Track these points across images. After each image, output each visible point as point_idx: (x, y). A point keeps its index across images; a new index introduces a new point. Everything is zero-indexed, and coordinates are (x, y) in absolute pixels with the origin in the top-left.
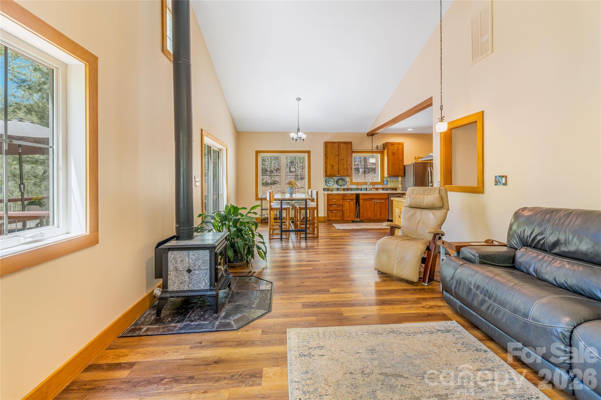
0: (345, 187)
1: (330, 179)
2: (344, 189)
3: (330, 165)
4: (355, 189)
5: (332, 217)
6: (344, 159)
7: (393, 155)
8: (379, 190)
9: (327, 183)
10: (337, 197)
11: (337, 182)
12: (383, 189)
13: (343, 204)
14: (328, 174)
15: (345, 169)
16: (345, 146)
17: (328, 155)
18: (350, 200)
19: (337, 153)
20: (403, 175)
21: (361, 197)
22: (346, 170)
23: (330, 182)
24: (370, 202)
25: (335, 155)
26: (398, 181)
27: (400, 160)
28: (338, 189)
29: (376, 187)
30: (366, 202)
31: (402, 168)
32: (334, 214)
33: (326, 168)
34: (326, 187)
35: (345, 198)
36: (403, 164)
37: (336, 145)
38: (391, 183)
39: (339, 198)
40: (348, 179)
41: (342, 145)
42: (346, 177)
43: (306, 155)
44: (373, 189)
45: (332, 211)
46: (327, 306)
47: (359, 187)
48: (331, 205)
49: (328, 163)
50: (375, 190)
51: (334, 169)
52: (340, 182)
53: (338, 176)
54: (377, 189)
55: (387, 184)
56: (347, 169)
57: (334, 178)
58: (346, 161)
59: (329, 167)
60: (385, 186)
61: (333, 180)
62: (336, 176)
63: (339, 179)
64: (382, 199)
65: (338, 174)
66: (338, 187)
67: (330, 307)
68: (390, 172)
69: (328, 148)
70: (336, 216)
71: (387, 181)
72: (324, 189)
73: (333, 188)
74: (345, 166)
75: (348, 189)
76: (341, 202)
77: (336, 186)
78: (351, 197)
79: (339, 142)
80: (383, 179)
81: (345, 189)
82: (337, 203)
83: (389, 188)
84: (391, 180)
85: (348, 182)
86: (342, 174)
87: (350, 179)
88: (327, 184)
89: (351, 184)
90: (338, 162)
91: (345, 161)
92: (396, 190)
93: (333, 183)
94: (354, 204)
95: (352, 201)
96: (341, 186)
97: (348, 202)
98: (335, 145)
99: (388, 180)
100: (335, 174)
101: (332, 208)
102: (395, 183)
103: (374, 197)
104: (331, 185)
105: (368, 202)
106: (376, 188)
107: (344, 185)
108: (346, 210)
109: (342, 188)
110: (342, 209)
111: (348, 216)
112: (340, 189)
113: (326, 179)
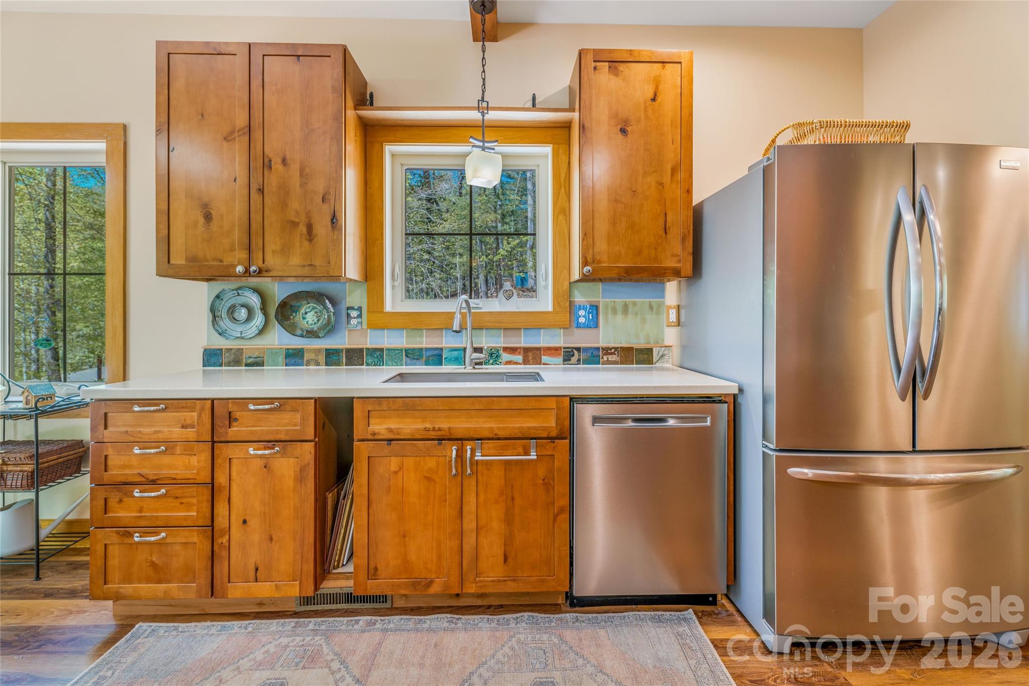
0: (342, 341)
1: (238, 296)
2: (332, 357)
3: (189, 195)
7: (623, 131)
8: (545, 359)
9: (224, 315)
11: (285, 315)
12: (568, 355)
13: (220, 478)
15: (295, 224)
16: (297, 68)
17: (178, 133)
18: (273, 443)
19: (240, 120)
20: (687, 268)
22: (303, 229)
23: (241, 314)
24: (431, 463)
25: (225, 129)
26: (656, 309)
27: (669, 167)
28: (294, 357)
29: (524, 341)
30: (394, 463)
31: (679, 220)
32: (141, 556)
34: (220, 343)
35: (235, 433)
36: (689, 191)
37: (236, 62)
38: (620, 317)
39: (189, 433)
40: (356, 295)
41: (275, 66)
44: (505, 357)
47: (425, 341)
49: (179, 183)
50: (519, 358)
51: (214, 224)
52: (309, 316)
54: (532, 355)
55: (597, 326)
56: (310, 227)
58: (303, 172)
59: (184, 212)
60: (582, 339)
61: (256, 302)
63: (296, 297)
64: (524, 438)
65: (244, 255)
66: (296, 342)
68: (601, 246)
69: (179, 85)
71: (595, 308)
73: (262, 350)
74: (295, 204)
75: (355, 357)
76: (200, 463)
77: (278, 337)
80: (570, 293)
81: (337, 352)
82: (165, 472)
83: (607, 351)
84: (620, 301)
85: (354, 314)
86: (270, 260)
87: (369, 292)
88: (225, 324)
89: (373, 326)
90: (244, 180)
91: (295, 171)
92: (650, 362)
93: (259, 319)
94: (300, 478)
95: (283, 453)
96: (311, 334)
98: (223, 62)
99: (602, 301)
100: (228, 260)
102: (644, 320)
103: (461, 424)
104: (249, 331)
105: (410, 462)
106: (526, 350)
107: (330, 329)
108: (245, 522)
109: (318, 351)
110: (209, 514)
111: (257, 569)
112: (307, 356)
113: (218, 297)
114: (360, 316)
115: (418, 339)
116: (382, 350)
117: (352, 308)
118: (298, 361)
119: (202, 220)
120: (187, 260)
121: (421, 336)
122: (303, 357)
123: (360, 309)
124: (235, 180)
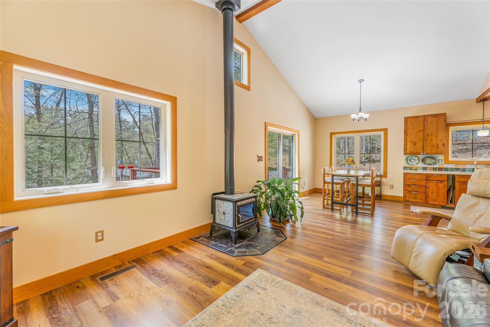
0: (437, 166)
1: (414, 157)
2: (434, 169)
3: (411, 141)
4: (452, 170)
5: (410, 198)
6: (432, 135)
9: (409, 160)
10: (418, 177)
11: (423, 161)
13: (427, 185)
14: (408, 152)
15: (434, 145)
16: (435, 118)
17: (409, 132)
18: (438, 181)
19: (422, 128)
21: (457, 179)
23: (413, 161)
25: (419, 130)
28: (425, 169)
32: (413, 195)
33: (405, 145)
34: (407, 165)
35: (430, 179)
37: (422, 119)
39: (421, 178)
40: (441, 157)
41: (429, 119)
42: (439, 155)
43: (382, 133)
45: (410, 192)
46: (306, 267)
47: (460, 167)
48: (409, 185)
49: (408, 140)
51: (416, 146)
52: (428, 161)
53: (422, 153)
56: (437, 146)
57: (420, 156)
58: (436, 136)
59: (409, 145)
61: (417, 158)
62: (420, 154)
63: (426, 157)
65: (422, 151)
66: (425, 166)
67: (307, 269)
69: (409, 124)
70: (415, 198)
72: (405, 168)
73: (417, 167)
74: (434, 142)
75: (440, 169)
76: (424, 183)
77: (421, 165)
78: (441, 178)
79: (424, 115)
81: (436, 168)
82: (417, 184)
86: (428, 152)
87: (445, 157)
88: (409, 162)
89: (445, 163)
90: (422, 138)
91: (434, 136)
93: (417, 161)
94: (444, 187)
95: (441, 183)
96: (430, 165)
97: (435, 184)
98: (418, 119)
100: (419, 152)
101: (410, 189)
104: (415, 164)
107: (434, 164)
108: (432, 192)
109: (431, 168)
110: (425, 190)
111: (435, 200)
112: (428, 169)
113: (407, 157)
114: (442, 161)
115: (458, 166)
116: (448, 168)
117: (440, 160)
118: (426, 169)
119: (413, 145)
120: (410, 152)
121: (459, 166)
122: (427, 169)
123: (442, 160)
124: (421, 139)
